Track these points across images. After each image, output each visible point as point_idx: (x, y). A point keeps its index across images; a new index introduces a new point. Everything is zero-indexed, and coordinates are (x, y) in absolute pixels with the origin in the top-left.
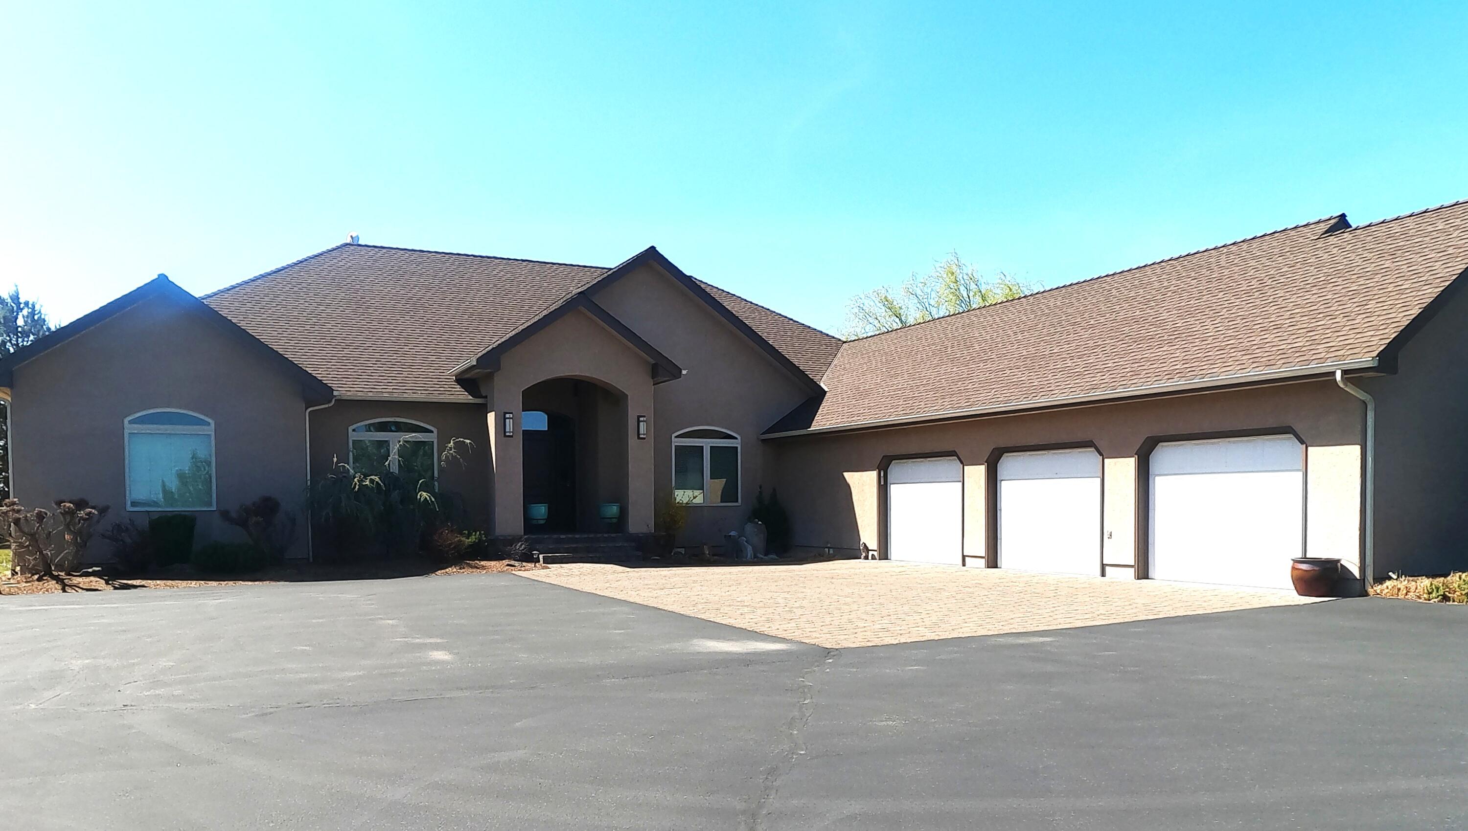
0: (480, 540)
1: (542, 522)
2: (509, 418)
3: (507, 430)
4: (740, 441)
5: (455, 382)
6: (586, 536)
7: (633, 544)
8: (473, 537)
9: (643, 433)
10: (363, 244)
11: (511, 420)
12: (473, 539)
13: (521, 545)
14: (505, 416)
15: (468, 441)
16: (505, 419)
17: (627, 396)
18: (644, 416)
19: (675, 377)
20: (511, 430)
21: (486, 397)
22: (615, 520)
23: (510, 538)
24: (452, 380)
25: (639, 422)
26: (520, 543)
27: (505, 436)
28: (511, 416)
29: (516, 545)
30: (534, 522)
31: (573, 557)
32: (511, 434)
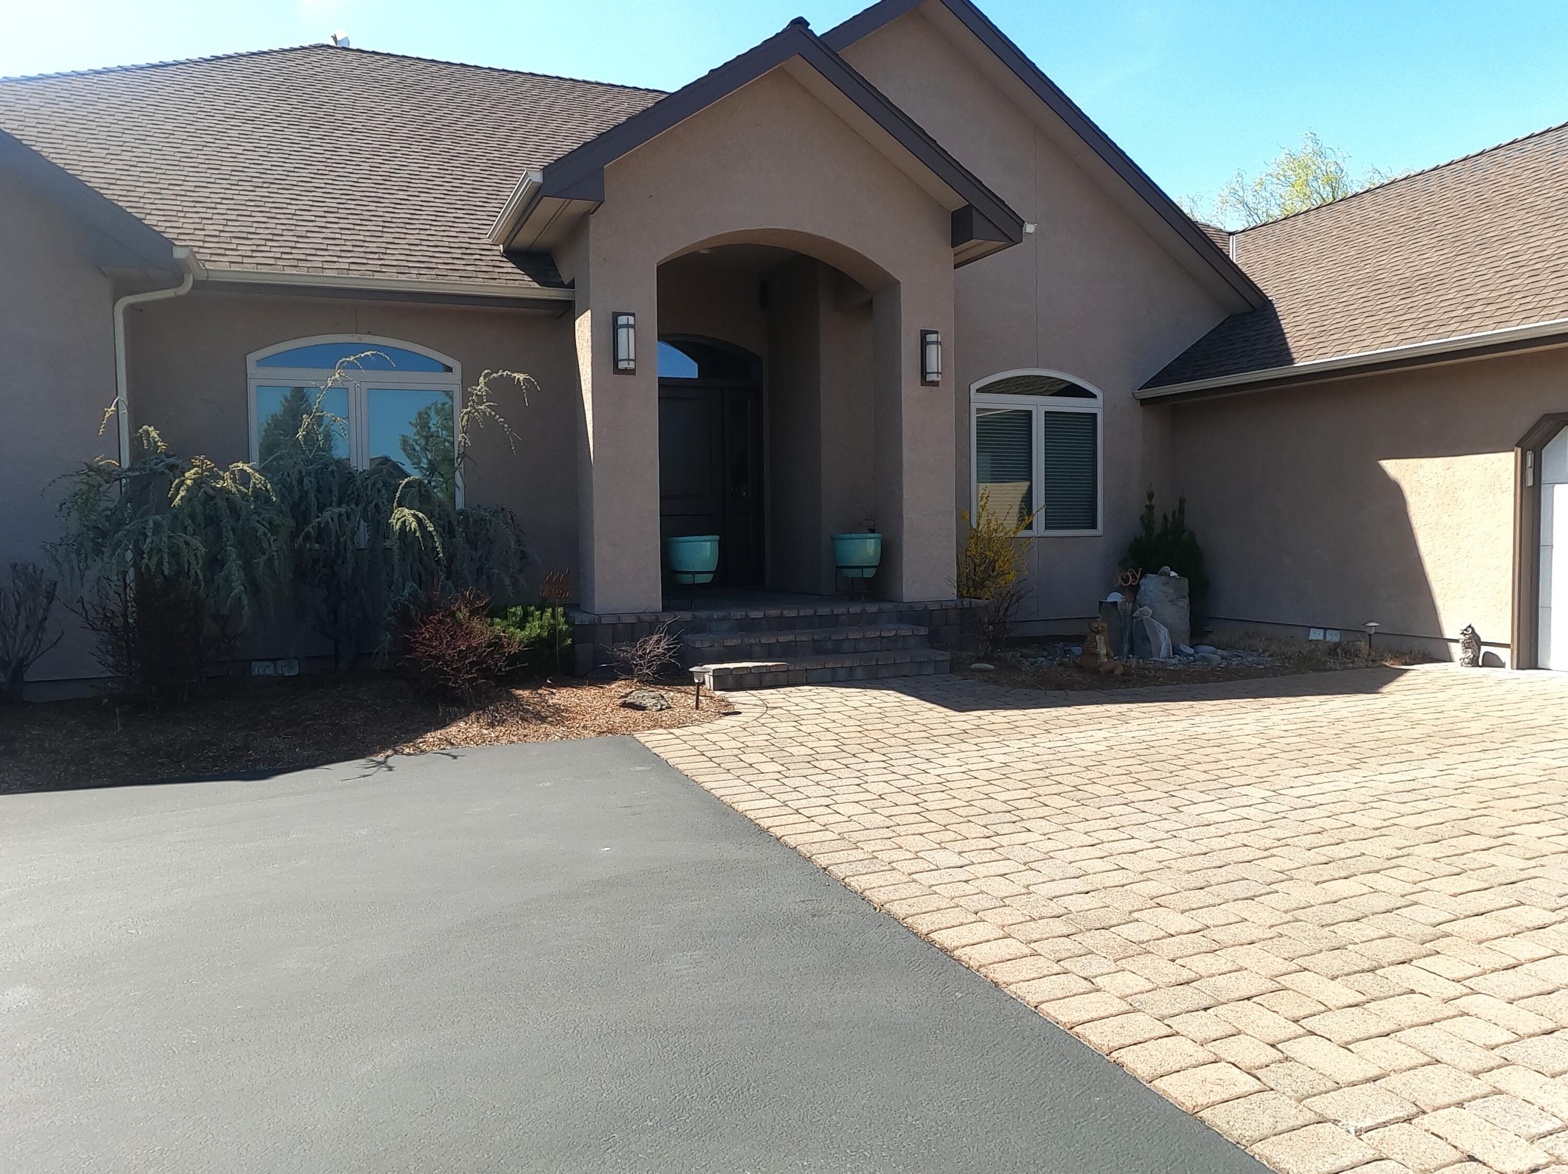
0: (553, 628)
1: (707, 578)
2: (628, 326)
3: (622, 354)
4: (1101, 402)
5: (502, 256)
6: (810, 612)
7: (923, 631)
8: (537, 623)
9: (935, 370)
10: (355, 48)
11: (631, 331)
12: (534, 629)
13: (658, 642)
14: (615, 321)
15: (521, 377)
16: (615, 327)
17: (899, 282)
18: (936, 332)
19: (1012, 241)
20: (632, 357)
21: (572, 285)
22: (869, 573)
23: (630, 620)
24: (497, 253)
25: (924, 344)
26: (655, 637)
27: (617, 370)
28: (631, 320)
29: (645, 642)
30: (687, 579)
31: (788, 671)
32: (632, 365)
